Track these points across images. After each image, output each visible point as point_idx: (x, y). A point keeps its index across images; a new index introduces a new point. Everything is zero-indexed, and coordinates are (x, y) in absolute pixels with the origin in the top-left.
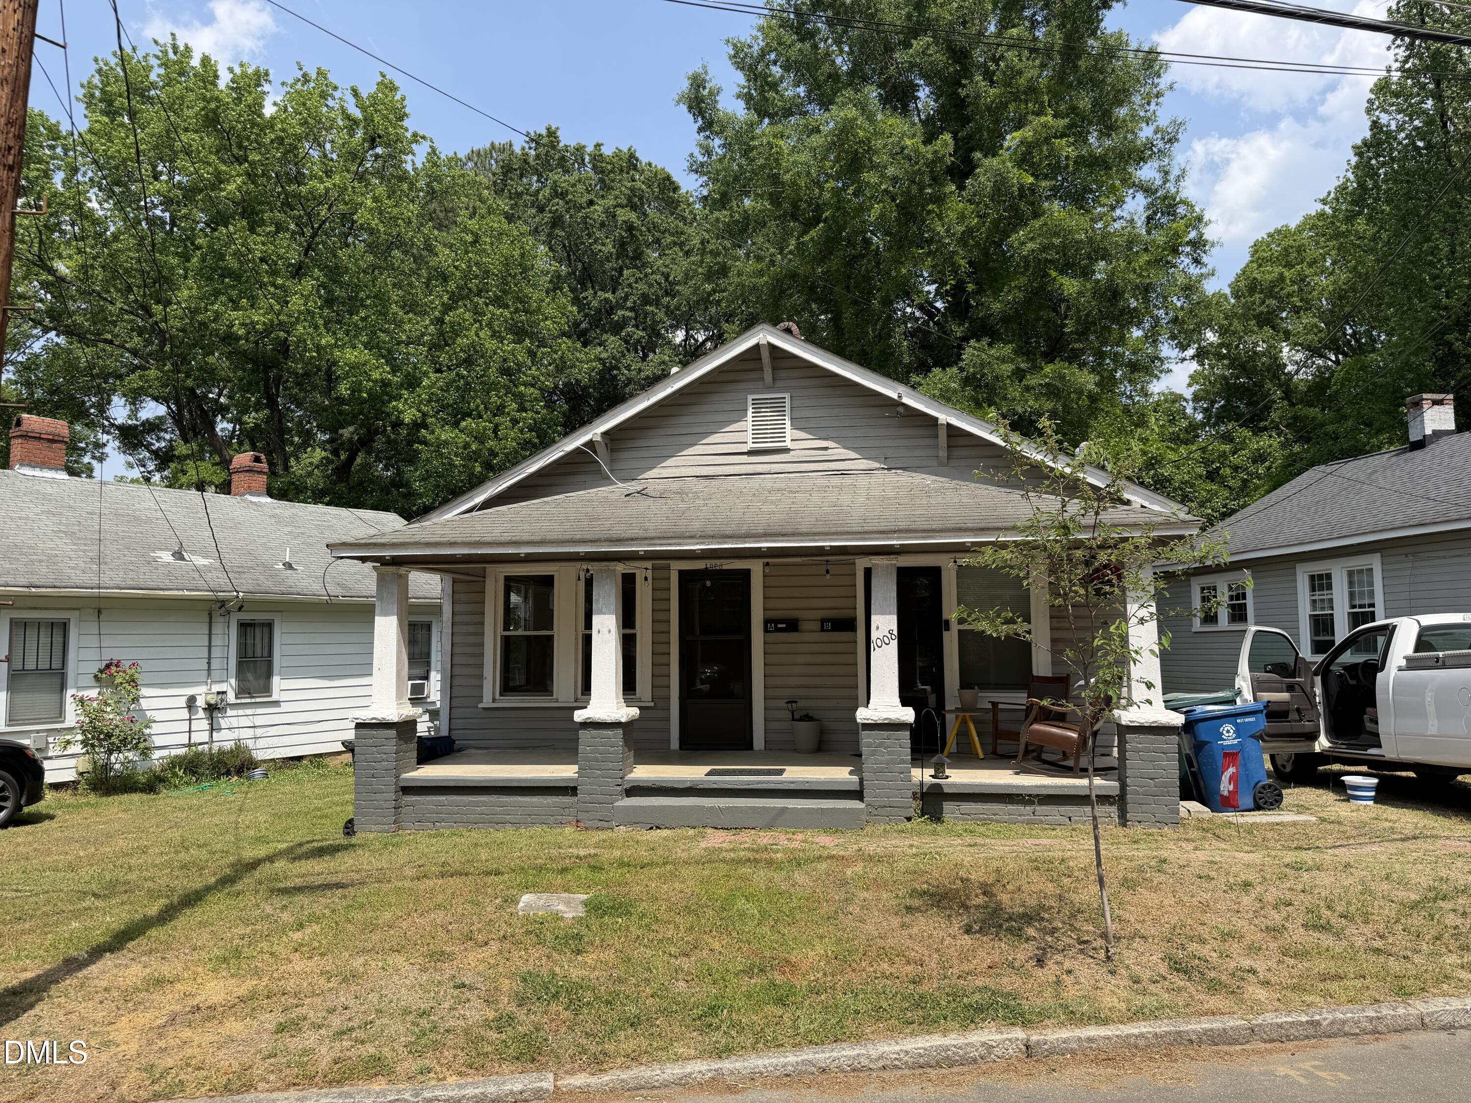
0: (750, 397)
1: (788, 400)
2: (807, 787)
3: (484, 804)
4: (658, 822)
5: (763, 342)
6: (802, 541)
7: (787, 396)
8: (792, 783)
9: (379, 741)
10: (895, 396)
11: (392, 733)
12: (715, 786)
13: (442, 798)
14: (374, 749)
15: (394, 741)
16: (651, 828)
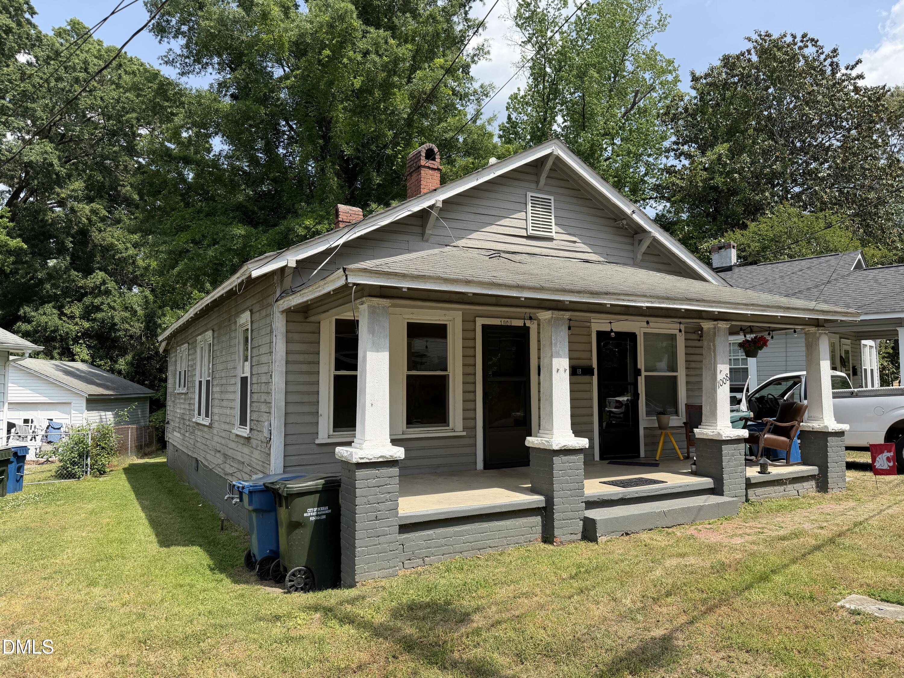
0: (529, 194)
1: (552, 201)
2: (688, 489)
3: (467, 532)
4: (627, 530)
5: (555, 153)
6: (705, 306)
7: (552, 198)
8: (680, 487)
9: (382, 481)
10: (629, 211)
11: (395, 471)
12: (637, 495)
13: (430, 532)
14: (377, 489)
15: (397, 480)
16: (622, 535)
